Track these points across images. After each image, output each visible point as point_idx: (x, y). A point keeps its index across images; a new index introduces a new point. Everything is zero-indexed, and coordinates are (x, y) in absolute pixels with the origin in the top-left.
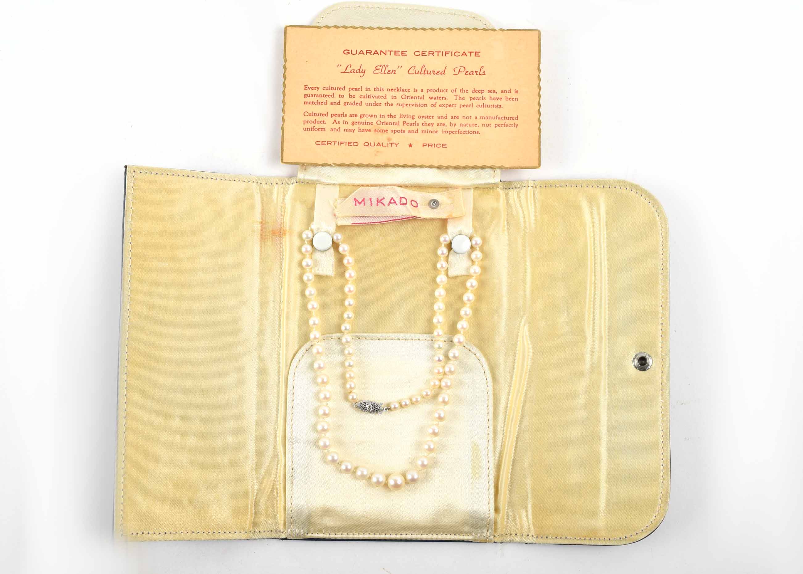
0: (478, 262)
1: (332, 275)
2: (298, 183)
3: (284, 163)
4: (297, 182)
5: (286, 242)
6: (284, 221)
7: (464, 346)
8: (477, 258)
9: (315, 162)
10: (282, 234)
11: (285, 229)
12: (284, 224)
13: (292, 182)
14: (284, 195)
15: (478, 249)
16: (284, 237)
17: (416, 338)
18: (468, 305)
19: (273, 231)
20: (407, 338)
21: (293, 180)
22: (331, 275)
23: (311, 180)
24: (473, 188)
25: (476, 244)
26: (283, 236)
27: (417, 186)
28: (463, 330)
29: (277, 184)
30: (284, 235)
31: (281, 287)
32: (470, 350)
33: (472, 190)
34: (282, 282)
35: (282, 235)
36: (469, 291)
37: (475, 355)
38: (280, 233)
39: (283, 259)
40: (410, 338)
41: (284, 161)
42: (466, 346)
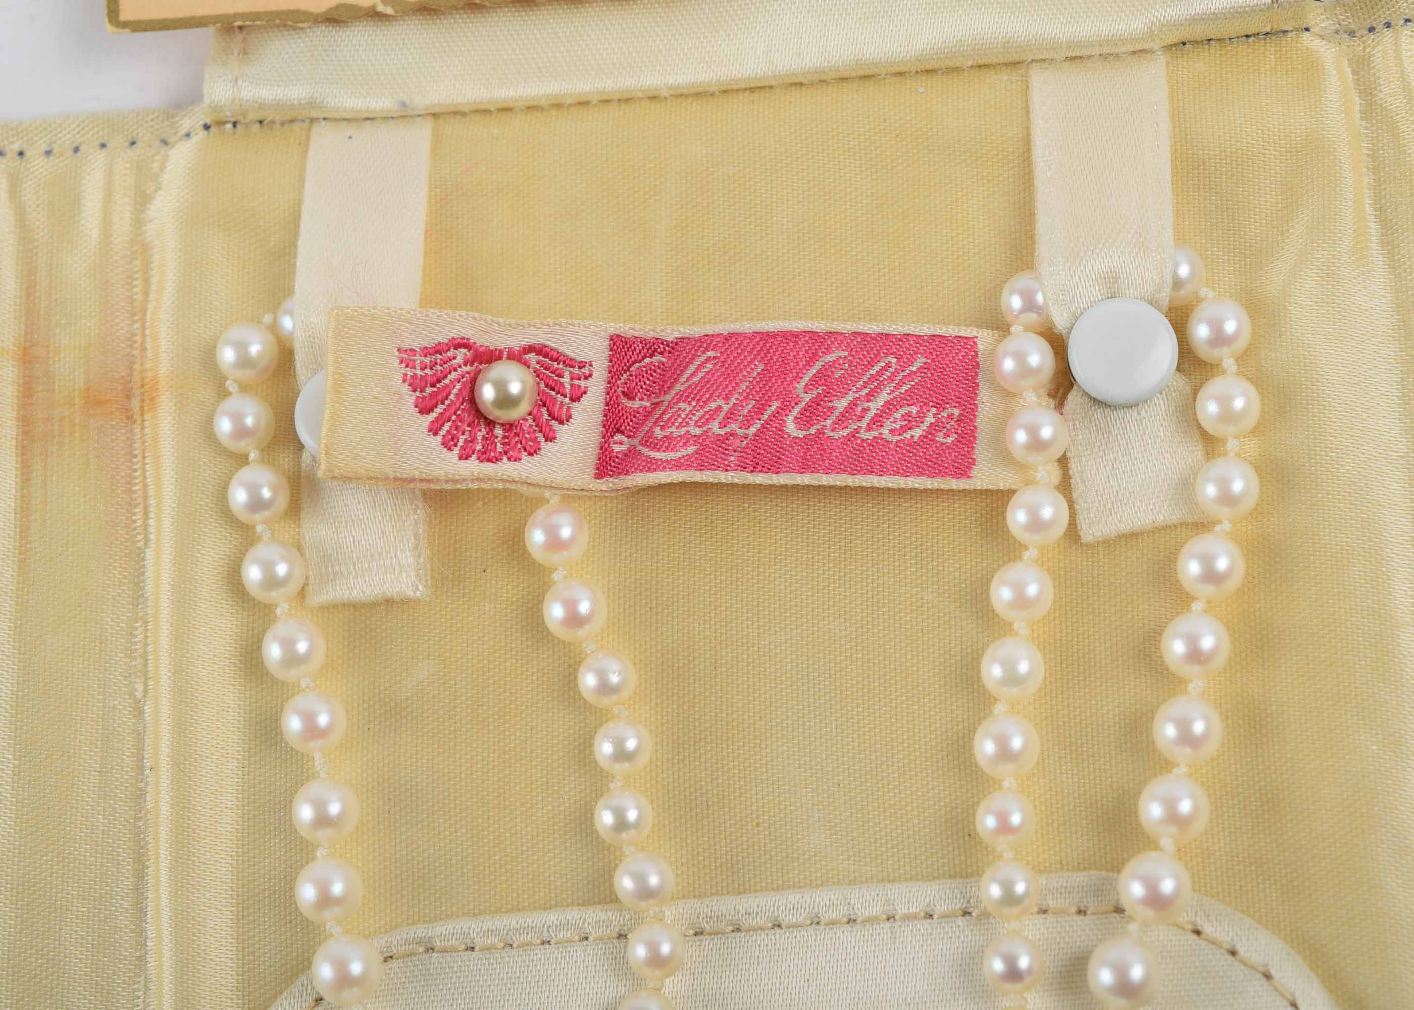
0: (1236, 437)
1: (418, 594)
2: (212, 129)
3: (125, 25)
4: (206, 127)
5: (155, 440)
6: (144, 336)
7: (1198, 933)
8: (1228, 416)
9: (292, 7)
10: (135, 403)
11: (150, 374)
12: (144, 350)
13: (184, 132)
14: (142, 200)
15: (1229, 364)
16: (147, 416)
17: (913, 910)
18: (1196, 686)
19: (87, 389)
20: (862, 913)
21: (191, 121)
22: (411, 593)
23: (278, 105)
24: (1169, 47)
25: (1219, 339)
26: (142, 415)
27: (854, 74)
28: (1173, 829)
29: (103, 146)
30: (146, 408)
31: (140, 687)
32: (1233, 953)
33: (1162, 59)
34: (146, 664)
35: (137, 409)
36: (1197, 606)
37: (1267, 976)
38: (128, 397)
39: (147, 541)
40: (877, 910)
41: (124, 16)
42: (1208, 929)
